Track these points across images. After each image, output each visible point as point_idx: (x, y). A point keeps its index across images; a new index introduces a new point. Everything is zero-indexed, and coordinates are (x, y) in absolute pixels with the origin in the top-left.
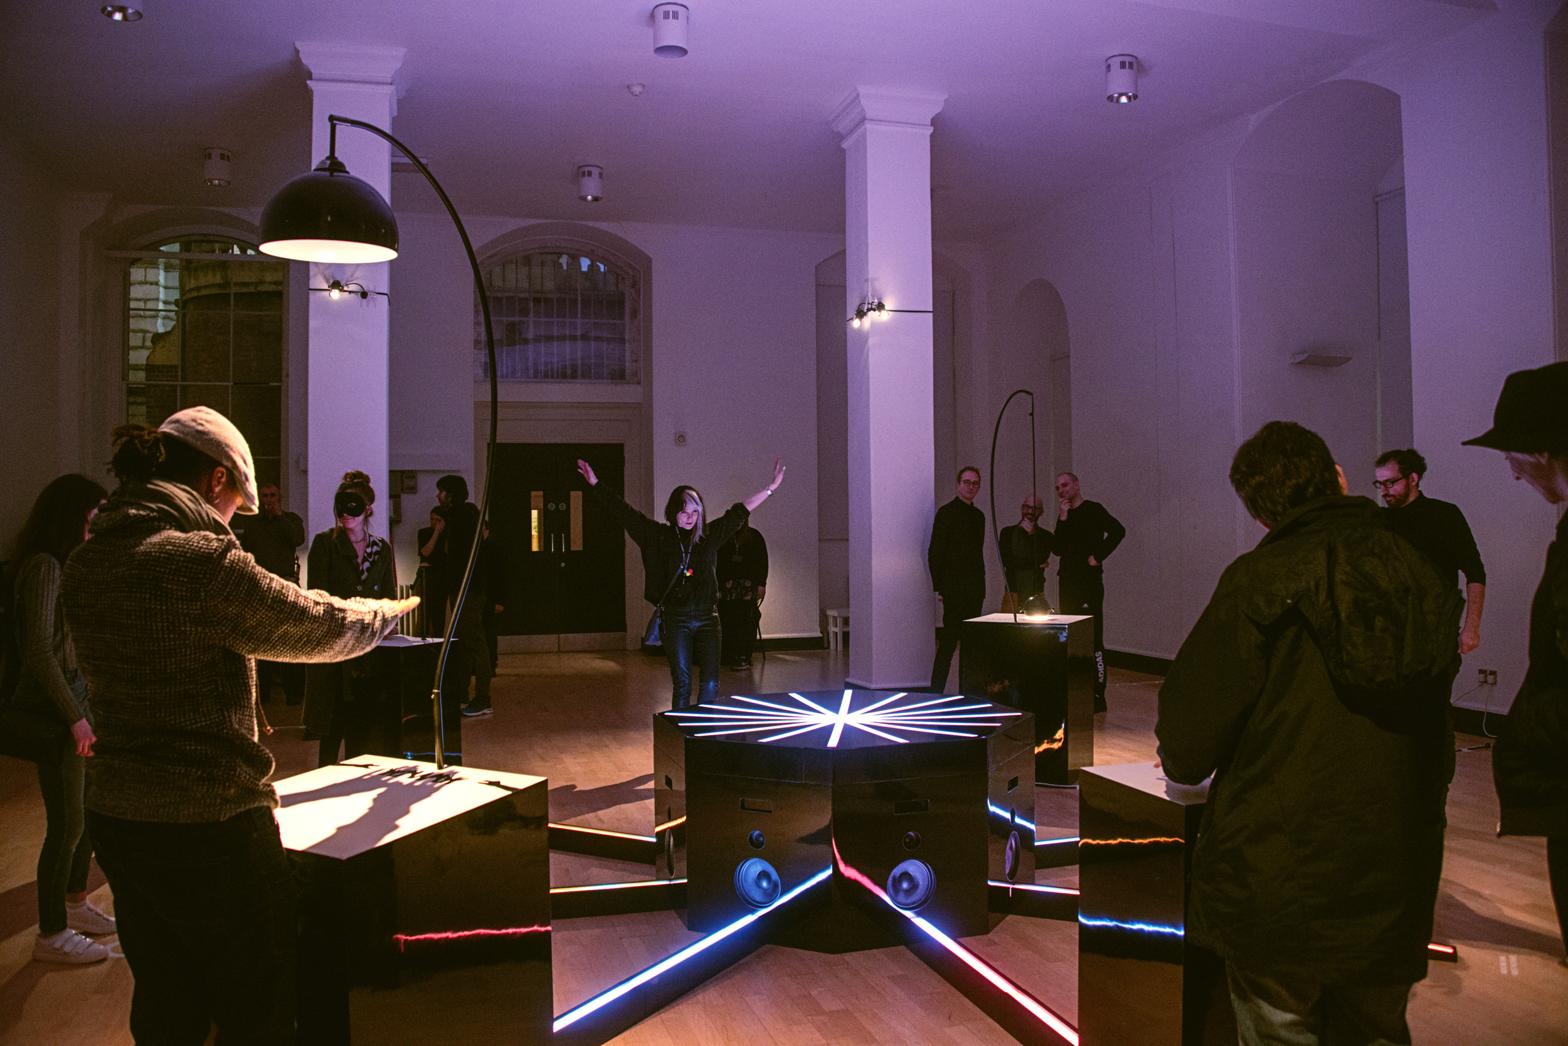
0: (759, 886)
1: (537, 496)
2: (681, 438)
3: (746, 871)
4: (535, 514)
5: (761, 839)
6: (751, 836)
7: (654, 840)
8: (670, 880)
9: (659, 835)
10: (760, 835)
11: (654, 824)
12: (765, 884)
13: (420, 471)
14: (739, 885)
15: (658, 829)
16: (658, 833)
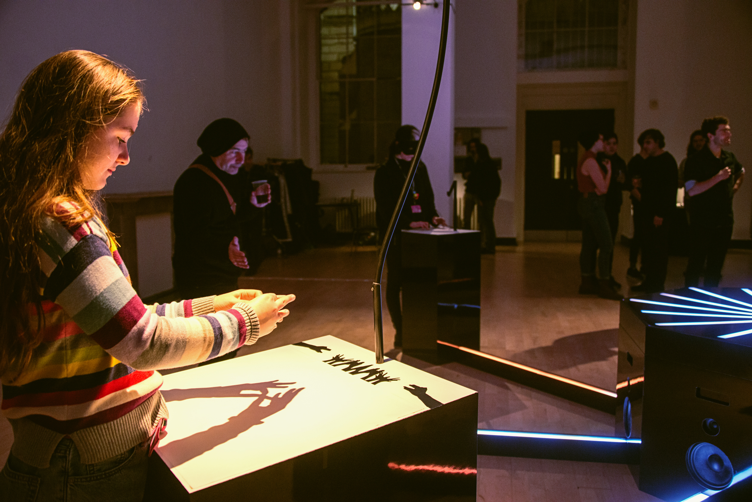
0: (711, 468)
1: (556, 144)
2: (654, 104)
3: (697, 452)
4: (557, 158)
5: (715, 427)
6: (705, 423)
7: (615, 396)
8: (626, 439)
9: (619, 392)
10: (714, 423)
11: (616, 381)
12: (716, 467)
13: (486, 128)
14: (690, 463)
15: (619, 386)
16: (619, 389)
